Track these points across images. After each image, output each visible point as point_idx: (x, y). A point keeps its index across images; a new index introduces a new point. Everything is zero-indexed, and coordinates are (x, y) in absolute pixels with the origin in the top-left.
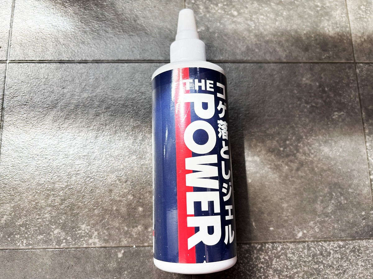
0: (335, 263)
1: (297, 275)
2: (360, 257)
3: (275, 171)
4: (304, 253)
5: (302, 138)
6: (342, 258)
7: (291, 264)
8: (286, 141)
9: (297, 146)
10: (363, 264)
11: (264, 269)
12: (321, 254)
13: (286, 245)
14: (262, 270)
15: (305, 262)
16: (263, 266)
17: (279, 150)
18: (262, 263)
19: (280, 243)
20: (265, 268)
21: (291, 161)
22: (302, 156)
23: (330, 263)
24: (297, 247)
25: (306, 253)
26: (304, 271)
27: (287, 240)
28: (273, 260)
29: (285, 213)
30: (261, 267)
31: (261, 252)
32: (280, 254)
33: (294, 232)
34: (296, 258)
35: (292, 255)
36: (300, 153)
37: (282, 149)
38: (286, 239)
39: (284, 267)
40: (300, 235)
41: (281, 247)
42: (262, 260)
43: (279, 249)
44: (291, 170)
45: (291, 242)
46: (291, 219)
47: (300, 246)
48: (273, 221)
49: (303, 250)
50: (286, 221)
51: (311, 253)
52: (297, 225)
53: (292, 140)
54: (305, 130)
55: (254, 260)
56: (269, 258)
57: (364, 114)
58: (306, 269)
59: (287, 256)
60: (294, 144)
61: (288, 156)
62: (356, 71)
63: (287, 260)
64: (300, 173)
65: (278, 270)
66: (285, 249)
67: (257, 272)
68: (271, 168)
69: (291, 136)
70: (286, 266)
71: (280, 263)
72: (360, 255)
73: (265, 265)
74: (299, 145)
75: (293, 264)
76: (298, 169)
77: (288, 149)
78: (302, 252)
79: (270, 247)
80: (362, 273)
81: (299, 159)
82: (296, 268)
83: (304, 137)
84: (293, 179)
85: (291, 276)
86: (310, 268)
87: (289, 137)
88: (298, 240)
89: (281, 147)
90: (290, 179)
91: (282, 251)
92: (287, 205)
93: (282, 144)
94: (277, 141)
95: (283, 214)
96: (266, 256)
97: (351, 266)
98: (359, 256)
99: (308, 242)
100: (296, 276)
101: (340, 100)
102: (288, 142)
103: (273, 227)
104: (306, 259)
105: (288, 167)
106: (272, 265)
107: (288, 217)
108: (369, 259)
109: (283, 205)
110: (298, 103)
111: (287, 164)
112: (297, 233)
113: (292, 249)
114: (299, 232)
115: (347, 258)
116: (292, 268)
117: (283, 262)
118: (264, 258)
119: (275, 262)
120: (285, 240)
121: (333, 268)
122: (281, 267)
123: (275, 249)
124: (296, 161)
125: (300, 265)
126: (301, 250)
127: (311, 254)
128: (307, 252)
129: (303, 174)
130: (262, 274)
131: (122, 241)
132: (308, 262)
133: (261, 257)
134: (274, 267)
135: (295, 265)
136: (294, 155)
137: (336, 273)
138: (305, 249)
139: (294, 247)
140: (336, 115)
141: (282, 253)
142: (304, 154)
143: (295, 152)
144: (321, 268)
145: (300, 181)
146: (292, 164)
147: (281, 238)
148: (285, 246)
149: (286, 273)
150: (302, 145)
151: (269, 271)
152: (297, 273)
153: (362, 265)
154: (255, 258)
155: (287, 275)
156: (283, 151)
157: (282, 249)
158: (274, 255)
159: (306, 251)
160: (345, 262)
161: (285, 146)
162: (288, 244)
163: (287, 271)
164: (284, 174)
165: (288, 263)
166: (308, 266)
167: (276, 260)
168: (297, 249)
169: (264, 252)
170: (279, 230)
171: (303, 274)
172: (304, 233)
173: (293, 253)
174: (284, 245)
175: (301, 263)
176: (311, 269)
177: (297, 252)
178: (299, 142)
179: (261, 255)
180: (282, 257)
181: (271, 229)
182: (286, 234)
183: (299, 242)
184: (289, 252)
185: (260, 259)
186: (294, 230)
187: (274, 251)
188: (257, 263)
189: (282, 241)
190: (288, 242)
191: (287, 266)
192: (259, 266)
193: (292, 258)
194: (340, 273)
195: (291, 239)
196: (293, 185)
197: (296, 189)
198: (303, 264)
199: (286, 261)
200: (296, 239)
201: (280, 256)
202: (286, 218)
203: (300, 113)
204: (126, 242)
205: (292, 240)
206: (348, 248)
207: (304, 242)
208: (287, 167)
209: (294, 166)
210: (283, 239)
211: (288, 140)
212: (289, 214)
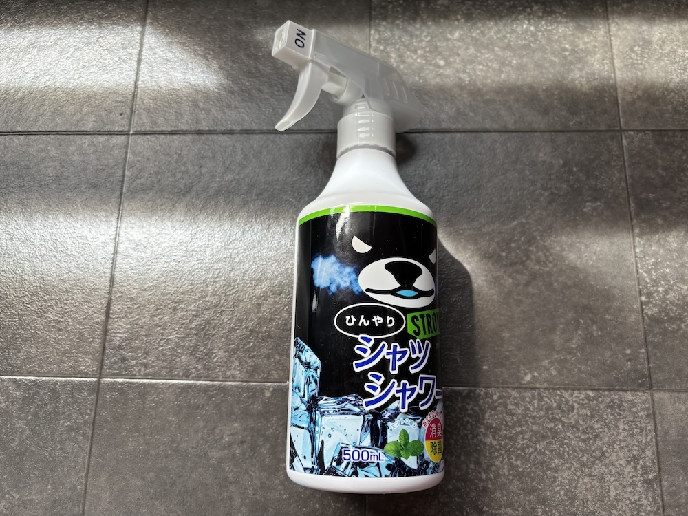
0: (581, 422)
1: (521, 436)
2: (621, 417)
3: (493, 286)
4: (533, 405)
5: (535, 238)
6: (592, 416)
7: (513, 419)
8: (510, 243)
9: (527, 250)
10: (627, 428)
11: (472, 425)
12: (559, 407)
13: (507, 392)
14: (469, 426)
15: (534, 418)
16: (470, 420)
17: (500, 256)
18: (470, 416)
19: (498, 388)
20: (474, 423)
21: (517, 272)
22: (535, 264)
23: (573, 421)
24: (523, 396)
25: (536, 405)
26: (532, 431)
27: (508, 385)
28: (485, 412)
29: (505, 346)
30: (468, 422)
31: (468, 401)
32: (497, 404)
33: (519, 374)
34: (520, 412)
35: (514, 407)
36: (532, 260)
37: (504, 254)
38: (506, 383)
39: (502, 424)
40: (528, 378)
41: (498, 394)
42: (470, 412)
43: (495, 397)
44: (518, 285)
45: (514, 388)
46: (515, 355)
47: (528, 394)
48: (487, 357)
49: (531, 401)
50: (507, 358)
51: (544, 405)
52: (524, 365)
53: (520, 242)
54: (540, 227)
55: (458, 410)
56: (479, 410)
57: (632, 205)
58: (535, 428)
59: (506, 408)
60: (523, 248)
61: (512, 264)
62: (622, 143)
63: (507, 414)
64: (530, 289)
65: (492, 428)
66: (504, 397)
67: (462, 428)
68: (486, 281)
69: (518, 235)
70: (504, 422)
71: (496, 417)
72: (622, 413)
73: (474, 419)
74: (531, 248)
75: (515, 419)
76: (527, 284)
77: (513, 254)
78: (529, 403)
79: (482, 393)
80: (624, 441)
81: (530, 269)
82: (520, 426)
83: (539, 238)
84: (520, 297)
85: (512, 437)
86: (541, 428)
87: (516, 238)
88: (524, 386)
89: (503, 251)
90: (516, 297)
91: (500, 401)
92: (509, 335)
93: (504, 247)
94: (498, 243)
95: (502, 347)
96: (475, 406)
97: (606, 429)
98: (620, 414)
99: (539, 388)
100: (519, 438)
101: (596, 185)
102: (513, 245)
103: (489, 365)
104: (535, 413)
105: (513, 279)
106: (484, 419)
107: (510, 351)
108: (636, 420)
109: (504, 335)
110: (531, 188)
111: (510, 276)
112: (523, 375)
113: (515, 398)
114: (526, 374)
115: (601, 417)
116: (514, 426)
117: (501, 416)
118: (472, 409)
119: (489, 416)
120: (505, 385)
121: (578, 429)
122: (497, 424)
123: (489, 397)
124: (525, 271)
125: (527, 421)
126: (528, 399)
127: (544, 407)
128: (538, 404)
129: (536, 291)
130: (469, 432)
131: (272, 375)
132: (537, 417)
133: (469, 407)
134: (487, 423)
135: (519, 421)
136: (523, 263)
137: (583, 437)
138: (534, 399)
139: (518, 396)
140: (588, 207)
141: (500, 404)
142: (537, 262)
143: (524, 259)
144: (559, 428)
145: (530, 301)
146: (519, 277)
147: (499, 382)
148: (504, 393)
149: (505, 432)
150: (535, 250)
151: (479, 428)
152: (521, 433)
153: (624, 429)
154: (459, 408)
155: (506, 434)
156: (506, 257)
157: (500, 397)
158: (487, 406)
159: (536, 402)
160: (597, 422)
161: (509, 250)
162: (509, 391)
163: (506, 430)
164: (506, 290)
165: (508, 418)
166: (539, 424)
167: (490, 413)
168: (523, 399)
169: (473, 400)
170: (497, 370)
171: (531, 436)
172: (533, 377)
173: (516, 405)
174: (502, 391)
175: (528, 418)
176: (543, 429)
177: (522, 403)
178: (530, 246)
179: (468, 404)
180: (499, 409)
181: (485, 367)
182: (507, 376)
183: (526, 389)
184: (511, 402)
185: (467, 410)
186: (519, 371)
187: (488, 399)
188: (461, 416)
189: (500, 385)
190: (509, 388)
191: (507, 422)
192: (465, 420)
193: (514, 412)
194: (589, 438)
195: (514, 383)
196: (519, 306)
197: (524, 312)
198: (532, 420)
199: (505, 415)
200: (521, 384)
201: (496, 407)
202: (507, 353)
203: (533, 204)
204: (276, 376)
205: (516, 385)
206: (602, 402)
207: (534, 389)
208: (511, 281)
209: (523, 278)
210: (502, 383)
211: (514, 241)
212: (512, 348)
